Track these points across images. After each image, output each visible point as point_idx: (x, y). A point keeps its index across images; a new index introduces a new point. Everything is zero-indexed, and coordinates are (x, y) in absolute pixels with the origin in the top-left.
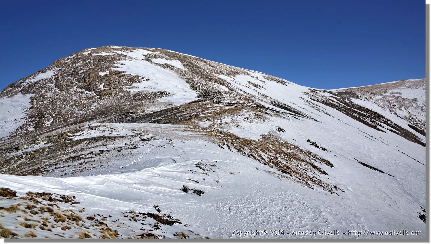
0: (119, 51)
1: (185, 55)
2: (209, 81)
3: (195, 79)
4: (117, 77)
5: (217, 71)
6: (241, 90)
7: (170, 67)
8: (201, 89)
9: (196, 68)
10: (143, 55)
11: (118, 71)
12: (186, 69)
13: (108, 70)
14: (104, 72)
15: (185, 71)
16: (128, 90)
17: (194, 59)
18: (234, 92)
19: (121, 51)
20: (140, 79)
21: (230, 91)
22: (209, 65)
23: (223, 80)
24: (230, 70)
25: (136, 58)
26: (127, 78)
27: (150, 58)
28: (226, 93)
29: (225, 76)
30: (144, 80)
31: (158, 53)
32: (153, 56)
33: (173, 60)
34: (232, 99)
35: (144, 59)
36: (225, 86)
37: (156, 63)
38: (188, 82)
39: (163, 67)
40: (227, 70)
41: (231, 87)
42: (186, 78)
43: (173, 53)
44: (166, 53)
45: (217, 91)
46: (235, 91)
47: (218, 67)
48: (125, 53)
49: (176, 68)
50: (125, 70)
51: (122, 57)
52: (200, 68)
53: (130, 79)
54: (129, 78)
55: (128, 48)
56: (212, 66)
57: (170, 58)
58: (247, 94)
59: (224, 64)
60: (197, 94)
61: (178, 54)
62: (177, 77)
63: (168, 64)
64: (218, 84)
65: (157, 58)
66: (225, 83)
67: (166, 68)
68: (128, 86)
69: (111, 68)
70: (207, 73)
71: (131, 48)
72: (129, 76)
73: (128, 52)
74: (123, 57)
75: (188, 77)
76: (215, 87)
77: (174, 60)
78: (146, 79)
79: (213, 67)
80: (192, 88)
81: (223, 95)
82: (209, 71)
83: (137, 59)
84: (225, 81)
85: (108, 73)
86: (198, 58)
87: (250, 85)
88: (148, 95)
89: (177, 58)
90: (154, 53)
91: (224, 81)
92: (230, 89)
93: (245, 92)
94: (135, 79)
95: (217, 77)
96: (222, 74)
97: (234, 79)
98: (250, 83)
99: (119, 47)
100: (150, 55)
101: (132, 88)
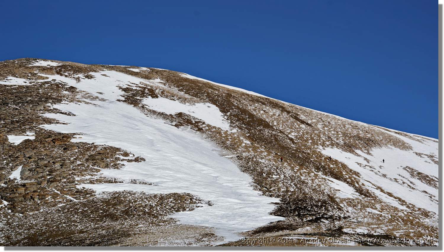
0: (53, 74)
1: (228, 90)
2: (301, 166)
3: (263, 161)
4: (57, 151)
5: (319, 136)
6: (390, 195)
7: (191, 123)
8: (282, 190)
9: (262, 127)
10: (120, 88)
11: (60, 134)
12: (234, 131)
13: (31, 129)
14: (20, 134)
15: (234, 134)
16: (88, 186)
17: (254, 100)
18: (373, 202)
19: (59, 76)
20: (118, 156)
21: (360, 198)
22: (297, 118)
23: (336, 162)
24: (355, 133)
25: (100, 96)
26: (82, 154)
27: (138, 98)
28: (350, 202)
29: (340, 150)
30: (129, 161)
31: (156, 82)
32: (146, 91)
33: (198, 102)
34: (372, 224)
35: (123, 99)
36: (345, 181)
37: (154, 112)
38: (246, 169)
39: (174, 123)
40: (345, 135)
41: (360, 184)
42: (239, 158)
43: (198, 81)
44: (180, 83)
45: (326, 198)
46: (375, 198)
47: (320, 126)
48: (70, 82)
49: (208, 126)
50: (78, 132)
51: (65, 92)
52: (272, 127)
53: (91, 156)
54: (88, 153)
55: (78, 67)
56: (303, 122)
57: (189, 97)
58: (408, 207)
59: (337, 117)
60: (273, 205)
61: (211, 87)
62: (214, 152)
63: (187, 113)
64: (324, 177)
65: (157, 97)
66: (344, 173)
67: (182, 127)
68: (88, 177)
69: (39, 124)
70: (293, 143)
71: (86, 66)
72: (88, 149)
73: (78, 78)
74: (67, 92)
75: (244, 154)
76: (319, 186)
77: (201, 104)
78: (133, 158)
79: (307, 124)
80: (259, 187)
81: (345, 209)
82: (296, 137)
83: (103, 100)
84: (344, 166)
85: (33, 138)
86: (263, 98)
87: (413, 180)
88: (143, 204)
89: (210, 97)
90: (148, 83)
91: (340, 165)
92: (360, 191)
93: (402, 202)
94: (107, 158)
95: (321, 156)
96: (332, 145)
97: (366, 159)
98: (412, 172)
99: (54, 64)
100: (138, 88)
101: (99, 181)
